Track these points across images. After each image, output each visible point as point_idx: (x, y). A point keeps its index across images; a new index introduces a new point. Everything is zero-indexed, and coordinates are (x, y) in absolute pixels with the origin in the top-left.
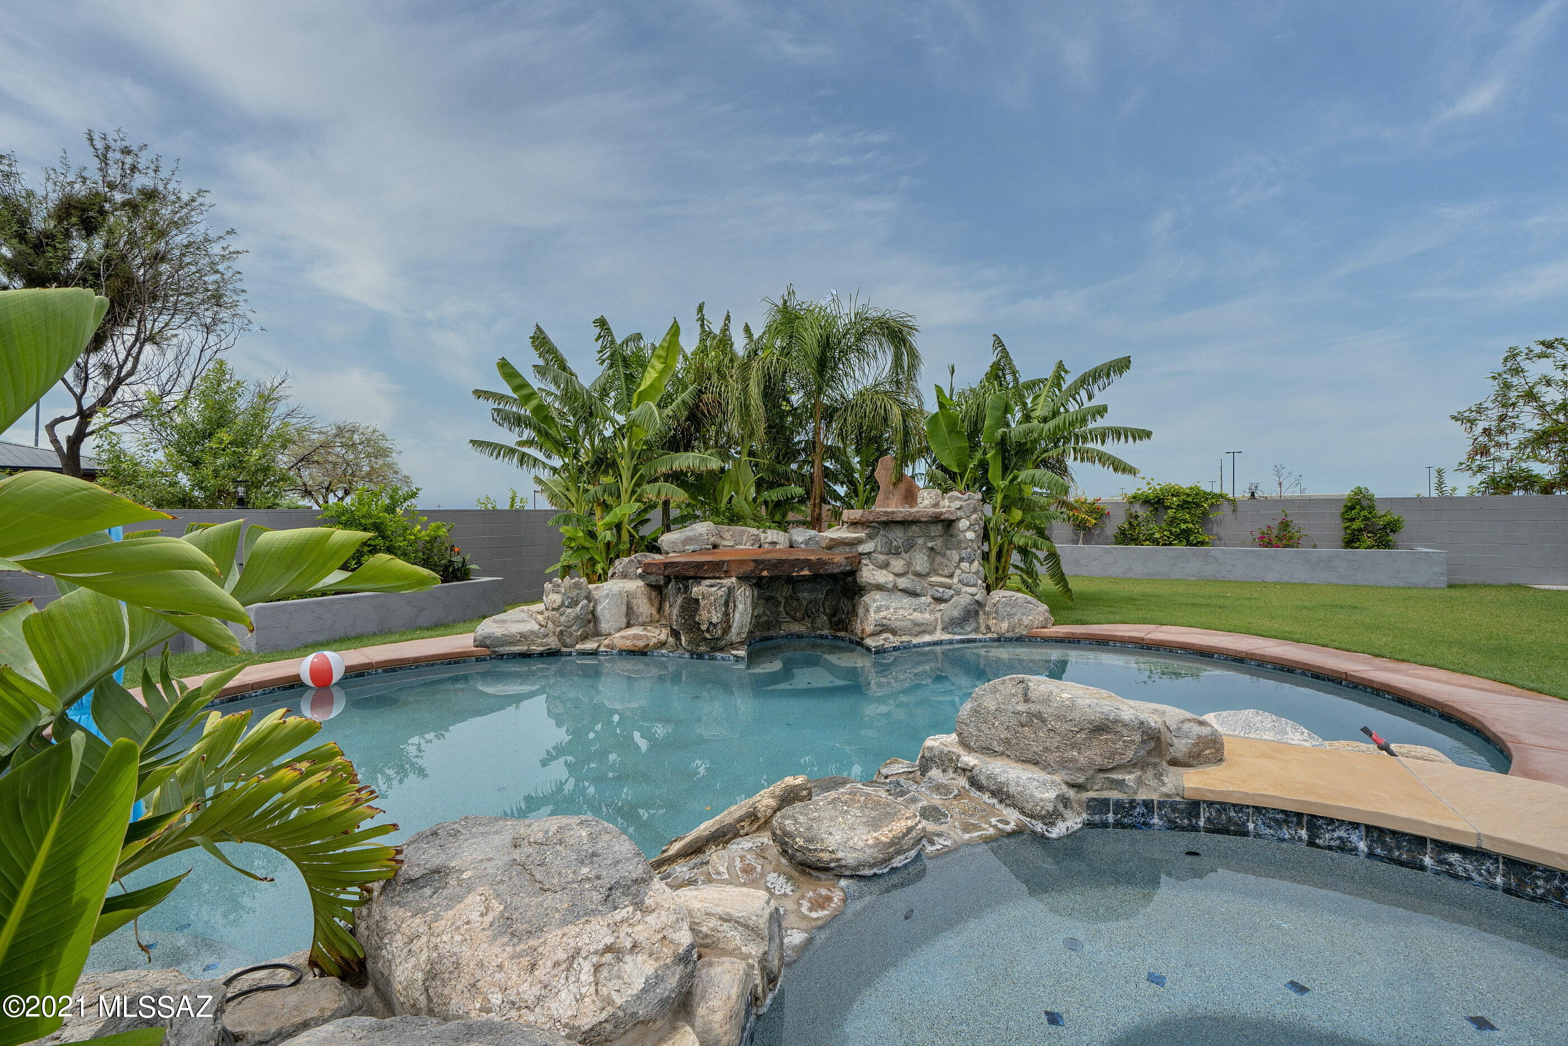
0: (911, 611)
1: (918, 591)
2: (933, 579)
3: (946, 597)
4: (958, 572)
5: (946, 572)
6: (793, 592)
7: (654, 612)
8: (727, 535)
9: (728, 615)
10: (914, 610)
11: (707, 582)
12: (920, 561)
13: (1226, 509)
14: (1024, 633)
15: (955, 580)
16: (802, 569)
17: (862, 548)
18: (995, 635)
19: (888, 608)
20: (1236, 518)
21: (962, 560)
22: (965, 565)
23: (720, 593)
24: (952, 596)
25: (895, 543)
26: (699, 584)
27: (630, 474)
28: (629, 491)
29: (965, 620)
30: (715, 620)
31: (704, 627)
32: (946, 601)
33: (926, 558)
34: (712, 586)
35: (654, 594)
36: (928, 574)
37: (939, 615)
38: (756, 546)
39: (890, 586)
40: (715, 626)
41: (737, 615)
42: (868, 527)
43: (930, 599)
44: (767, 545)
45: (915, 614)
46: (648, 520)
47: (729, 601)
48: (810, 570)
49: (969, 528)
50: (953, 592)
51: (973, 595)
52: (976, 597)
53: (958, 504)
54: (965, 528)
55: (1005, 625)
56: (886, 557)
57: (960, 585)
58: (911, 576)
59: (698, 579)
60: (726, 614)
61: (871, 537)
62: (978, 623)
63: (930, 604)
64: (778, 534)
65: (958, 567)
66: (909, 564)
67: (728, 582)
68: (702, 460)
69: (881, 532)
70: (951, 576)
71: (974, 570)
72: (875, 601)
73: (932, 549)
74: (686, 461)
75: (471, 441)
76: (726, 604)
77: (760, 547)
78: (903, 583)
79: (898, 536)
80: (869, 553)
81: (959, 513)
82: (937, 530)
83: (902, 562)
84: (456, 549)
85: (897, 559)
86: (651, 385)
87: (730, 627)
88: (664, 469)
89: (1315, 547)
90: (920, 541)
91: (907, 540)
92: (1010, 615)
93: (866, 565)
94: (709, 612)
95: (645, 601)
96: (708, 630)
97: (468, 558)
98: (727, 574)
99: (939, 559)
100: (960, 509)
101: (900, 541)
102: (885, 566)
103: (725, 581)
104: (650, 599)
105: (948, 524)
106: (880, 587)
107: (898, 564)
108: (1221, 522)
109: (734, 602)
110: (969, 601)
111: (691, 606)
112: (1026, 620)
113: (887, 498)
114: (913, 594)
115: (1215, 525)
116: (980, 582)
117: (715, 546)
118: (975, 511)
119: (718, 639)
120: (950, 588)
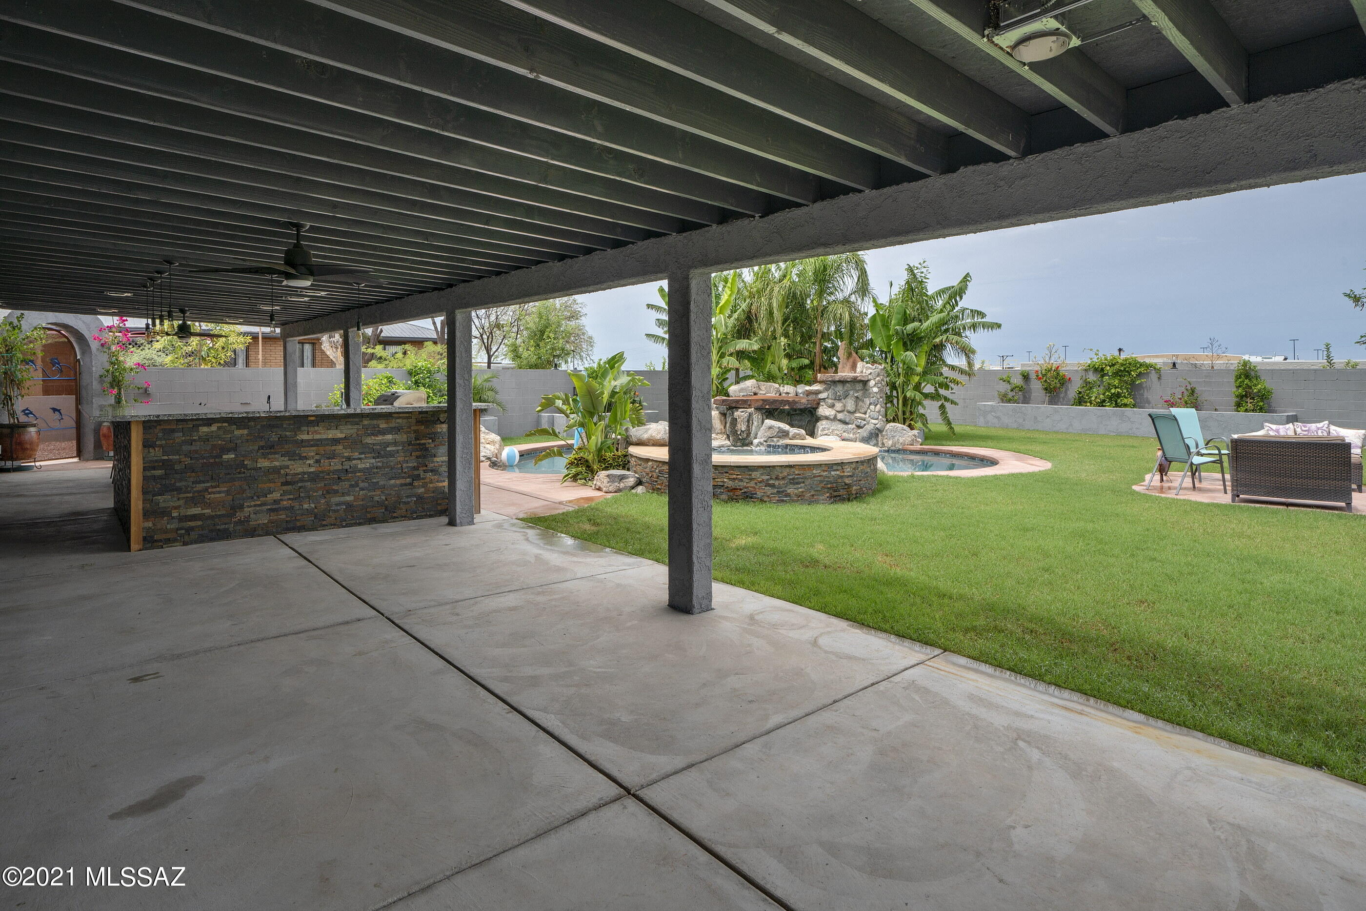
0: (842, 432)
1: (847, 421)
2: (857, 415)
3: (862, 425)
4: (869, 411)
5: (863, 411)
6: (791, 421)
7: (723, 428)
8: (763, 388)
9: (749, 427)
10: (844, 432)
11: (741, 410)
12: (850, 404)
13: (1154, 376)
14: (901, 447)
15: (867, 416)
16: (785, 405)
17: (821, 396)
18: (887, 449)
19: (829, 429)
20: (1160, 385)
21: (870, 404)
22: (872, 407)
23: (746, 415)
24: (865, 425)
25: (838, 394)
26: (737, 411)
27: (717, 352)
28: (716, 361)
29: (869, 439)
30: (743, 429)
31: (739, 433)
32: (862, 428)
33: (853, 403)
34: (742, 412)
35: (723, 418)
36: (855, 412)
37: (858, 435)
38: (778, 395)
39: (832, 417)
40: (743, 432)
41: (754, 427)
42: (826, 384)
43: (854, 426)
44: (784, 394)
45: (845, 434)
46: (727, 378)
47: (749, 420)
48: (789, 406)
49: (875, 385)
50: (865, 422)
51: (876, 425)
52: (877, 426)
53: (869, 371)
54: (873, 385)
55: (890, 442)
56: (833, 401)
57: (869, 419)
58: (846, 413)
59: (737, 408)
60: (748, 426)
61: (826, 390)
62: (878, 441)
63: (853, 429)
64: (790, 388)
65: (868, 408)
66: (845, 406)
67: (749, 410)
68: (750, 344)
69: (832, 387)
70: (865, 413)
71: (877, 410)
72: (822, 425)
73: (857, 397)
74: (743, 344)
75: (646, 334)
76: (748, 421)
77: (780, 395)
78: (840, 416)
79: (839, 388)
80: (824, 399)
81: (870, 377)
82: (859, 386)
83: (841, 405)
84: (637, 393)
85: (839, 403)
86: (726, 302)
87: (750, 433)
88: (732, 350)
89: (1216, 410)
90: (851, 393)
91: (845, 392)
92: (893, 437)
93: (822, 406)
94: (741, 425)
95: (719, 421)
96: (740, 434)
97: (642, 399)
98: (750, 406)
99: (860, 403)
100: (870, 374)
101: (841, 392)
102: (832, 406)
103: (748, 410)
104: (721, 421)
105: (865, 383)
106: (827, 418)
107: (839, 406)
108: (1150, 388)
109: (752, 421)
110: (872, 428)
111: (734, 421)
112: (901, 440)
113: (844, 367)
114: (845, 423)
115: (1146, 391)
116: (880, 417)
117: (755, 394)
118: (878, 375)
119: (745, 439)
120: (864, 420)
